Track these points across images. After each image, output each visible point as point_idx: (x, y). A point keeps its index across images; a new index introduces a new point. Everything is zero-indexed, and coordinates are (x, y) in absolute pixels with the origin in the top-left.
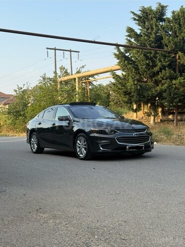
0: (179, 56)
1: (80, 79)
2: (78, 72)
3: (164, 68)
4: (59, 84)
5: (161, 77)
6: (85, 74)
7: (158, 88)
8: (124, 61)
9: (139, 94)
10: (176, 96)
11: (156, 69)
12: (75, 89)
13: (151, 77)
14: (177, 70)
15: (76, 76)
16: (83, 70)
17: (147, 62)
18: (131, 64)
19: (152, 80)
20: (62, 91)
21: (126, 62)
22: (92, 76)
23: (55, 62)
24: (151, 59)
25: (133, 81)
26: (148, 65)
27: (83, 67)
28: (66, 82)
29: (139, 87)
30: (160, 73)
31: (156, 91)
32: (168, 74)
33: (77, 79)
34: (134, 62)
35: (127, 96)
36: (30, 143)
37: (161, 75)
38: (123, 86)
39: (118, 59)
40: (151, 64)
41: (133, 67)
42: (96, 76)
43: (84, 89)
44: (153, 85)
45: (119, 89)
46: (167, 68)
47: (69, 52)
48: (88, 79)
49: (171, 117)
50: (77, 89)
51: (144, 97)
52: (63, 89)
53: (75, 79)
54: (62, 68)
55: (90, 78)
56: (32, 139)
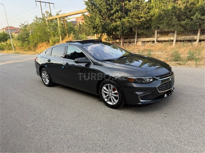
0: (125, 4)
1: (60, 18)
2: (58, 14)
3: (117, 11)
4: (47, 21)
5: (115, 17)
6: (62, 16)
7: (114, 24)
8: (92, 6)
9: (103, 28)
10: (126, 29)
11: (112, 12)
12: (58, 24)
13: (109, 17)
14: (124, 12)
15: (57, 17)
16: (60, 13)
17: (108, 7)
18: (96, 8)
19: (109, 19)
20: (50, 26)
21: (93, 7)
22: (67, 17)
23: (41, 9)
24: (109, 5)
25: (100, 19)
26: (107, 9)
27: (60, 11)
28: (52, 21)
29: (103, 24)
30: (115, 14)
31: (113, 26)
32: (120, 15)
33: (58, 19)
34: (98, 7)
35: (95, 29)
36: (41, 76)
37: (115, 16)
38: (92, 23)
39: (87, 5)
40: (109, 8)
41: (98, 10)
42: (69, 17)
43: (63, 25)
44: (110, 22)
45: (89, 24)
46: (119, 11)
47: (49, 4)
48: (64, 18)
49: (118, 41)
50: (59, 25)
51: (106, 30)
52: (50, 25)
53: (56, 19)
54: (47, 12)
55: (65, 18)
56: (43, 74)
